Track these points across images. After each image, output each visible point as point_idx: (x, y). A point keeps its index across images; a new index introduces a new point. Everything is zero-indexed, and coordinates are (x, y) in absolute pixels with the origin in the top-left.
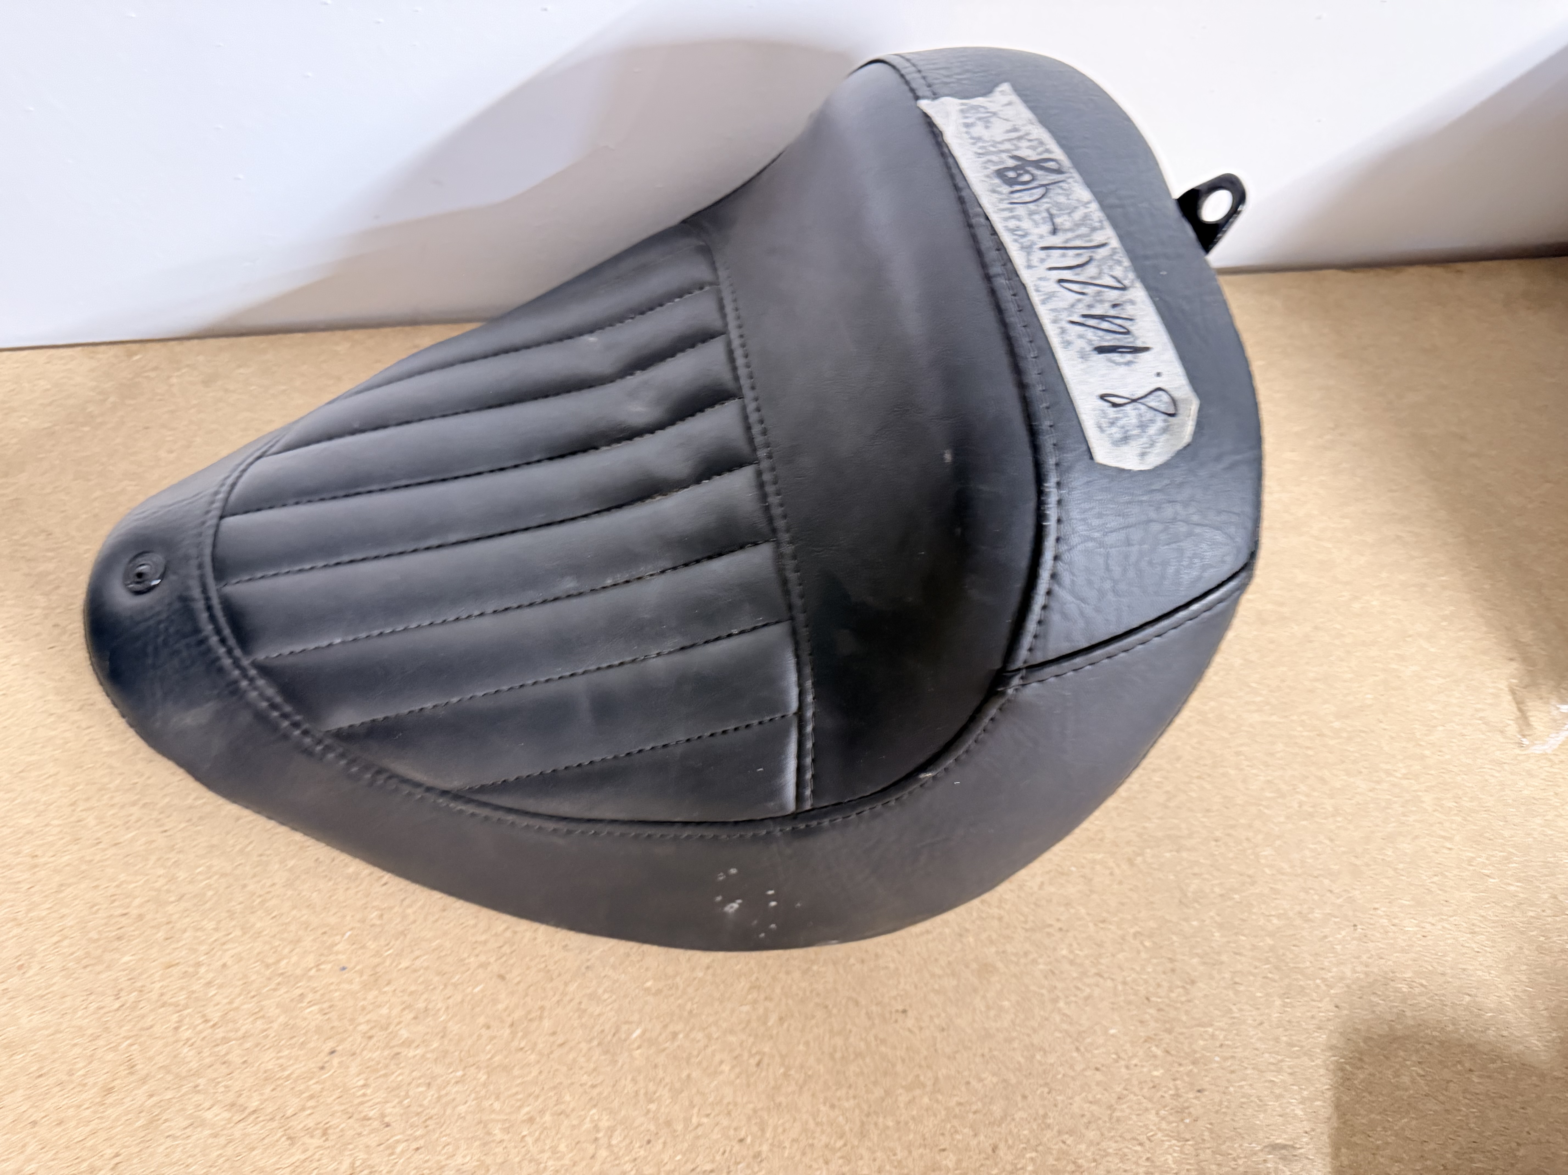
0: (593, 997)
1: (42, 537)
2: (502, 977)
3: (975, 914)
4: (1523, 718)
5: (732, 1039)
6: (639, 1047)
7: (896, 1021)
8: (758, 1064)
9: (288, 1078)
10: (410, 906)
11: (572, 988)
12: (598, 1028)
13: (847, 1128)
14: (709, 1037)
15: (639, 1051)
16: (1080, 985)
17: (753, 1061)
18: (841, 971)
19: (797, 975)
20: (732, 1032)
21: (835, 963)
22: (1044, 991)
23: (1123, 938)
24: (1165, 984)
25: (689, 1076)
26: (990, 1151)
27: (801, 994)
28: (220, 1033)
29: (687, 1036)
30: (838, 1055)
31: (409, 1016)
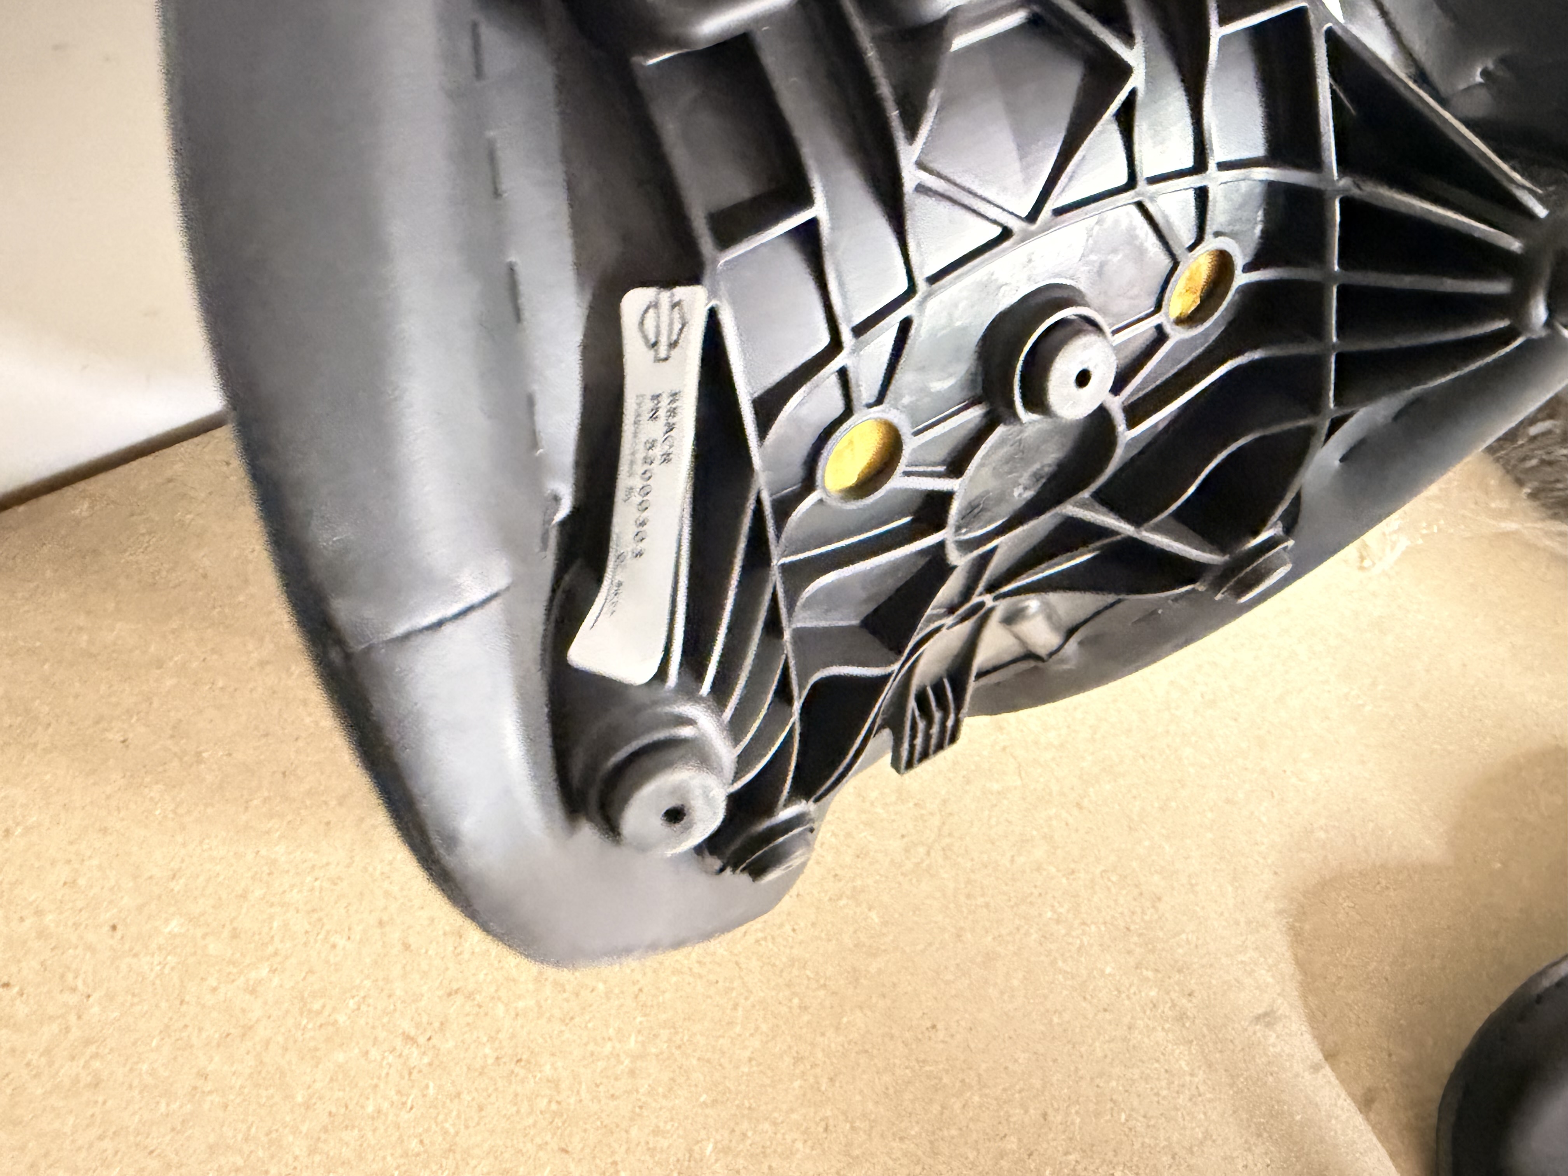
0: (657, 1132)
2: (565, 1151)
3: (965, 910)
5: (794, 1116)
6: (717, 1161)
7: (930, 1038)
8: (826, 1129)
10: (446, 1120)
11: (634, 1131)
12: (672, 1159)
13: (920, 1153)
15: (718, 1165)
16: (1070, 940)
17: (821, 1129)
18: (869, 1013)
19: (830, 1033)
20: (792, 1110)
21: (861, 1008)
22: (1042, 958)
23: (1092, 881)
24: (1139, 910)
25: (770, 1167)
26: (1042, 1120)
27: (840, 1048)
29: (755, 1132)
30: (891, 1091)
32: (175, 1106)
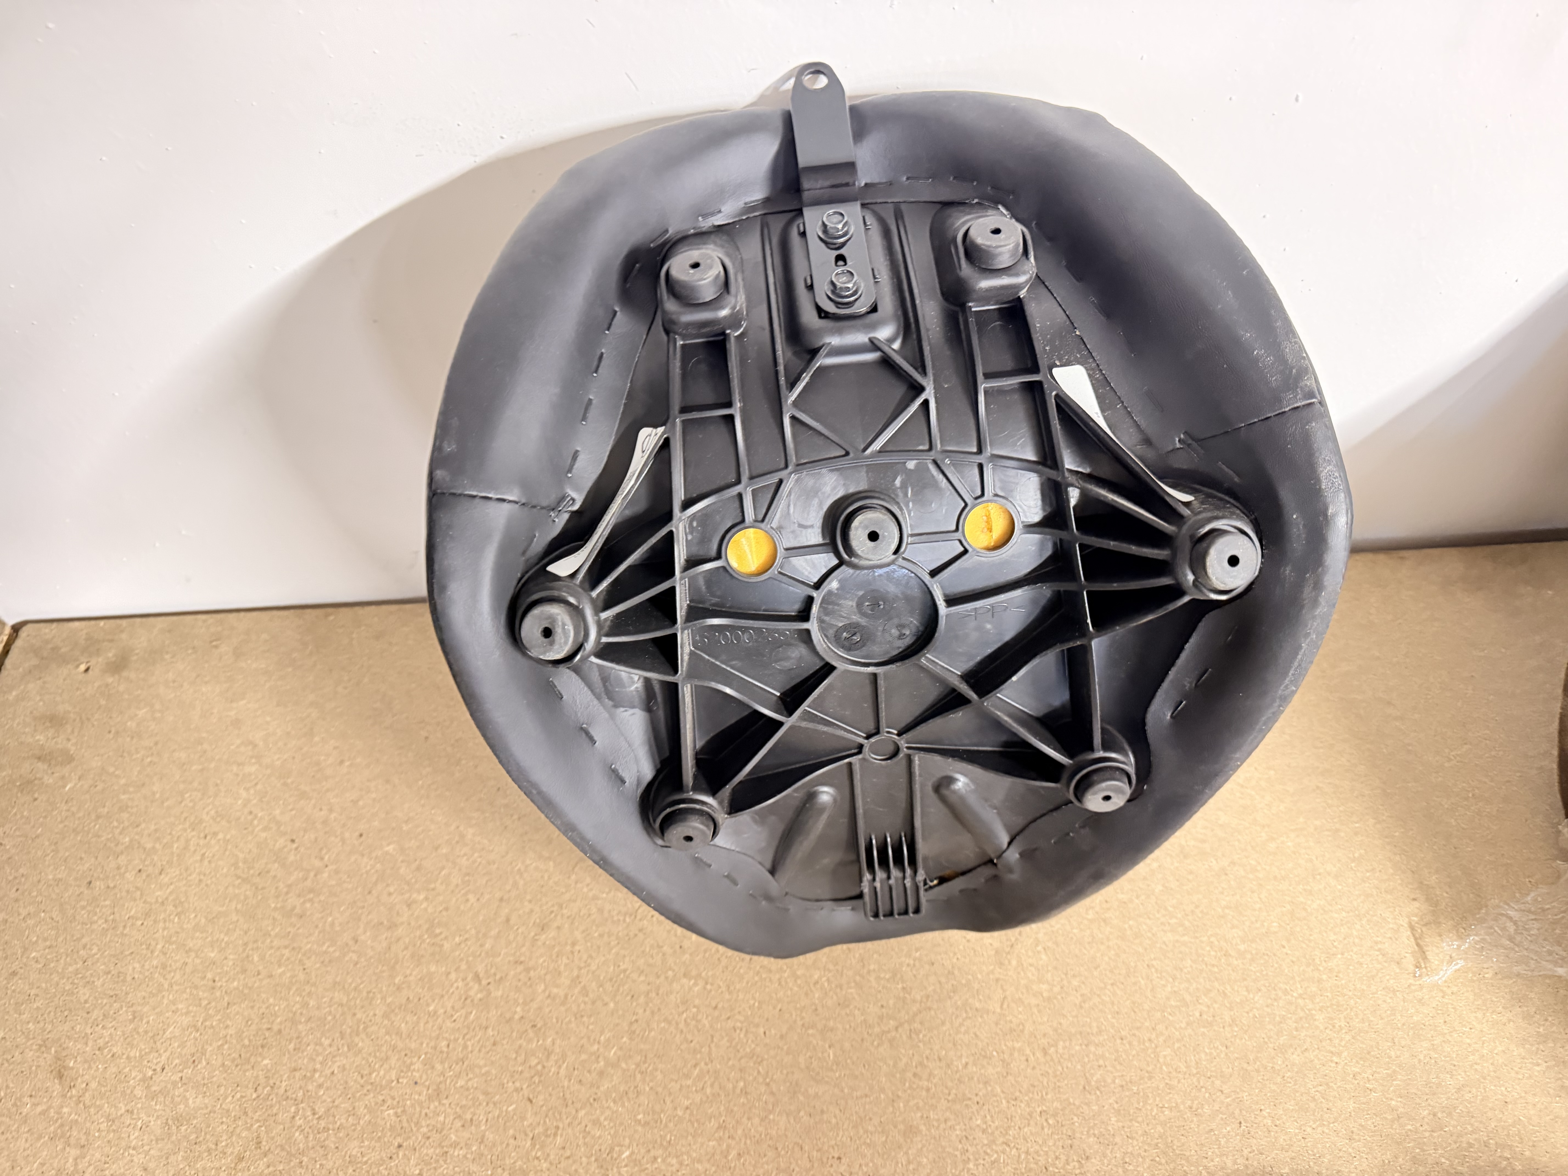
0: (596, 1123)
1: (250, 747)
2: (530, 1101)
3: (907, 1084)
4: (1421, 951)
5: (698, 1166)
6: (626, 1166)
7: (832, 1166)
9: (366, 1162)
10: (470, 1040)
11: (582, 1113)
12: (597, 1147)
14: (681, 1164)
15: (625, 1169)
16: (989, 1151)
18: (792, 1121)
19: (756, 1121)
20: (699, 1161)
21: (788, 1115)
22: (958, 1153)
23: (1030, 1114)
24: (1063, 1158)
27: (757, 1136)
28: (323, 1124)
29: (664, 1161)
31: (458, 1124)
32: (331, 949)
